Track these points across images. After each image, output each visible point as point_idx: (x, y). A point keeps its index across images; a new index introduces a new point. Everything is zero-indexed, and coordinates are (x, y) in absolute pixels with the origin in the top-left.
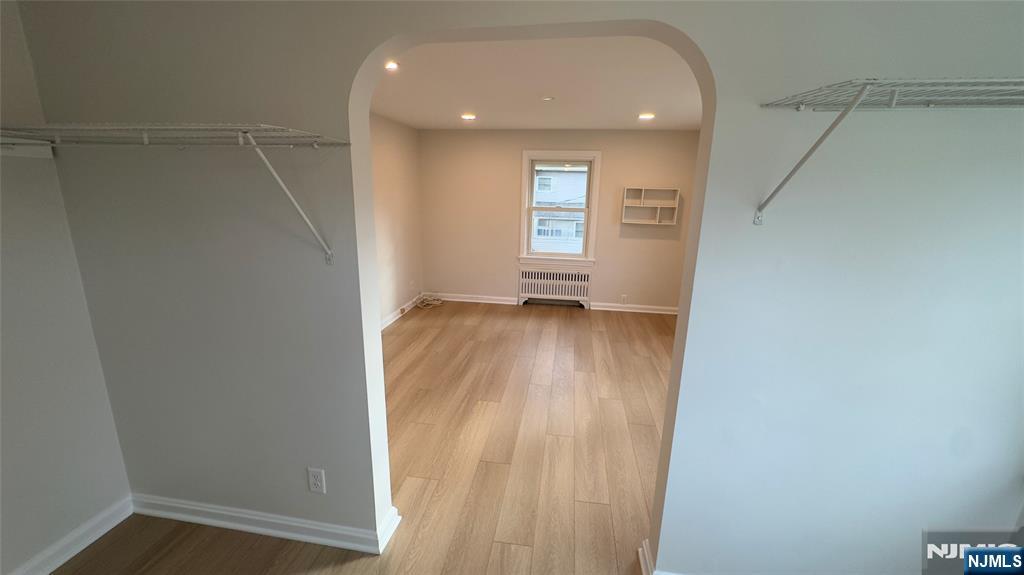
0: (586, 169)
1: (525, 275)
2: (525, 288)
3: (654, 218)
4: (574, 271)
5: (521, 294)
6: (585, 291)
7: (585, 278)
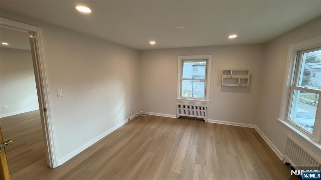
0: (205, 63)
1: (179, 106)
2: (180, 112)
3: (237, 83)
4: (200, 106)
5: (178, 114)
6: (205, 114)
7: (205, 108)
